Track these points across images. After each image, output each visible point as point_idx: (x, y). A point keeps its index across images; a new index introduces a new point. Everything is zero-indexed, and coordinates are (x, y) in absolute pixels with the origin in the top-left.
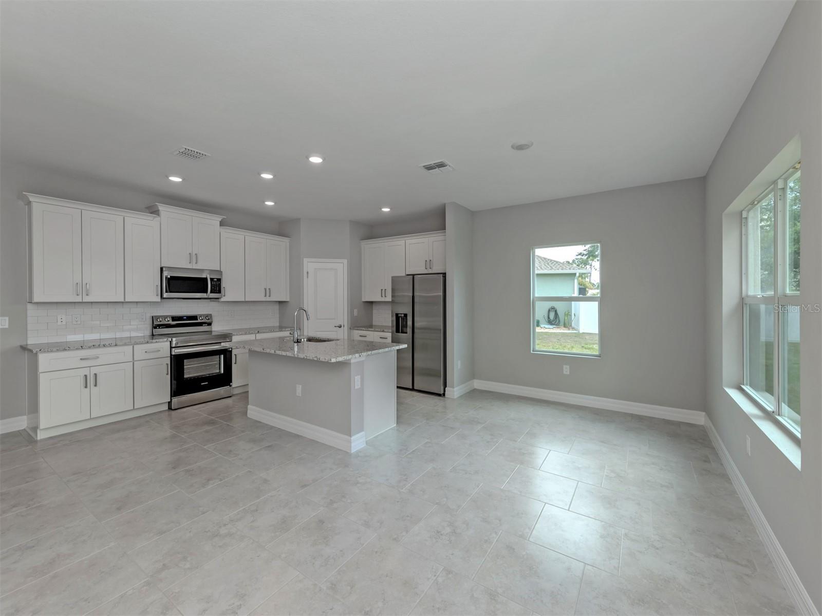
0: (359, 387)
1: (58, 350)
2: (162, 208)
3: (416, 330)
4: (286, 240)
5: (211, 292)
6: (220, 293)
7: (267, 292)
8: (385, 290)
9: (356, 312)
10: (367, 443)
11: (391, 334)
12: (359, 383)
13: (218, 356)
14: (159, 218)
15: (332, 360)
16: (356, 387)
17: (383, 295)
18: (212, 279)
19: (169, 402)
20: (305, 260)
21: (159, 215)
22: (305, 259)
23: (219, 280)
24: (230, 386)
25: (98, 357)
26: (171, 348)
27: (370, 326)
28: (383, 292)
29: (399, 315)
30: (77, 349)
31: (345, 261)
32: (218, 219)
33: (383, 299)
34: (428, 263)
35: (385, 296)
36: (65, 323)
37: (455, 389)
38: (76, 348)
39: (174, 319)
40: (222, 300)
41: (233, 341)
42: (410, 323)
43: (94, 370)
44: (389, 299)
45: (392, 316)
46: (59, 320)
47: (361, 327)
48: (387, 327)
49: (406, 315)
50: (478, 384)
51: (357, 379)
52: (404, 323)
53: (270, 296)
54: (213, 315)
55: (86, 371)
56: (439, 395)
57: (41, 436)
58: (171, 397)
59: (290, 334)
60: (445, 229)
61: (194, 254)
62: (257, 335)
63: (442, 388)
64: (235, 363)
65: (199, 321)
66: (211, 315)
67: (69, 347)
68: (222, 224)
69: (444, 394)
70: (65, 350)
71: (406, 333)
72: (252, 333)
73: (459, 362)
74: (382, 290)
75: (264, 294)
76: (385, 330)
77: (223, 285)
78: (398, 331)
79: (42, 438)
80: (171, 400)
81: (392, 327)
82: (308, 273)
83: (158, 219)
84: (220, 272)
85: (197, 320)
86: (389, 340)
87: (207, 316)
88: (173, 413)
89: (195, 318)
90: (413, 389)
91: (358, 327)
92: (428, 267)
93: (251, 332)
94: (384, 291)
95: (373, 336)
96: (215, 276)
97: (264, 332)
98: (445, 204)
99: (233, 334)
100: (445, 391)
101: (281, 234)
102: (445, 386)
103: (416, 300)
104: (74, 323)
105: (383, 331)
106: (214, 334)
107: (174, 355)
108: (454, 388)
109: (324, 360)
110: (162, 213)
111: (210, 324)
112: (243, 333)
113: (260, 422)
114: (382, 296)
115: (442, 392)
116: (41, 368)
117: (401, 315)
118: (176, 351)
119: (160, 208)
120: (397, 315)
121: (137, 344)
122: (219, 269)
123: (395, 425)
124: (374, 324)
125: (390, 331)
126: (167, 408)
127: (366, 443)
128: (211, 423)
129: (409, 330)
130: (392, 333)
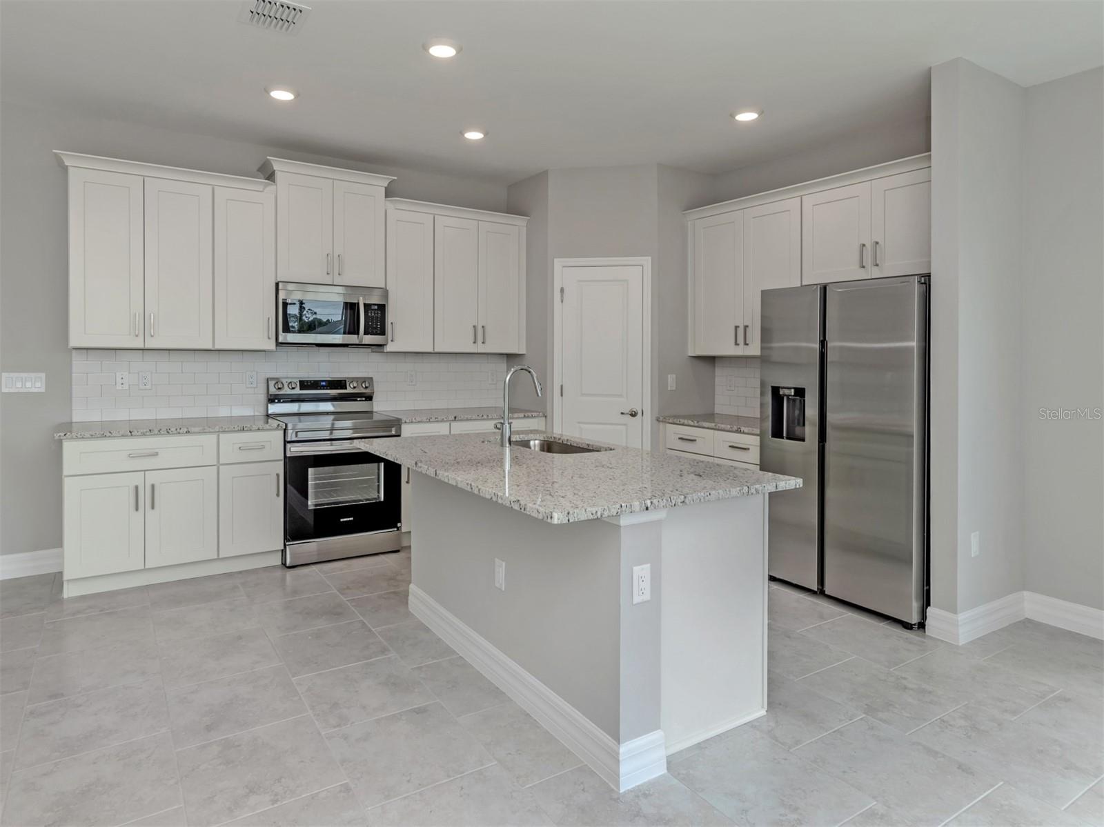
0: (647, 597)
1: (92, 437)
2: (278, 165)
3: (830, 432)
4: (521, 221)
5: (366, 333)
6: (384, 334)
7: (478, 333)
8: (746, 327)
9: (671, 380)
10: (671, 762)
11: (758, 438)
12: (647, 585)
13: (376, 464)
14: (275, 187)
15: (555, 516)
16: (637, 599)
17: (741, 340)
18: (367, 306)
19: (282, 550)
20: (558, 263)
21: (274, 182)
22: (556, 260)
23: (382, 308)
24: (398, 529)
25: (156, 454)
26: (286, 442)
27: (707, 417)
28: (740, 334)
29: (781, 392)
30: (123, 436)
31: (647, 261)
32: (382, 182)
33: (740, 351)
34: (869, 252)
35: (746, 344)
36: (127, 388)
37: (961, 617)
38: (121, 433)
39: (304, 385)
40: (389, 348)
41: (402, 436)
42: (812, 412)
43: (152, 478)
44: (755, 349)
45: (762, 394)
46: (119, 381)
47: (684, 417)
48: (747, 420)
49: (800, 392)
50: (1036, 606)
51: (642, 572)
52: (797, 412)
53: (483, 343)
54: (374, 379)
55: (137, 479)
56: (907, 626)
57: (69, 592)
58: (285, 538)
59: (496, 428)
60: (928, 149)
61: (336, 256)
62: (453, 424)
63: (915, 605)
64: (408, 482)
65: (349, 390)
66: (371, 379)
67: (110, 432)
68: (389, 193)
69: (922, 626)
70: (103, 436)
71: (803, 440)
72: (443, 421)
73: (974, 539)
74: (737, 327)
75: (472, 340)
76: (743, 429)
77: (390, 318)
78: (777, 433)
79: (70, 596)
80: (285, 545)
81: (762, 419)
82: (562, 290)
83: (272, 188)
84: (385, 293)
85: (346, 388)
86: (754, 456)
87: (364, 380)
88: (290, 574)
89: (340, 384)
90: (821, 593)
91: (675, 417)
92: (868, 260)
93: (440, 419)
94: (741, 331)
95: (713, 442)
96: (375, 300)
97: (467, 420)
98: (930, 68)
99: (404, 420)
100: (923, 615)
101: (513, 209)
102: (926, 601)
103: (830, 357)
104: (141, 387)
105: (739, 431)
106: (376, 417)
107: (289, 457)
108: (955, 611)
109: (534, 514)
110: (278, 176)
111: (369, 398)
112: (424, 419)
113: (427, 630)
114: (736, 344)
115: (914, 619)
116: (68, 467)
117: (787, 392)
118: (292, 449)
119: (276, 167)
120: (775, 390)
121: (224, 432)
122: (383, 286)
123: (763, 712)
124: (715, 412)
125: (758, 432)
126: (279, 563)
127: (669, 763)
128: (336, 612)
129: (811, 431)
130: (762, 435)
